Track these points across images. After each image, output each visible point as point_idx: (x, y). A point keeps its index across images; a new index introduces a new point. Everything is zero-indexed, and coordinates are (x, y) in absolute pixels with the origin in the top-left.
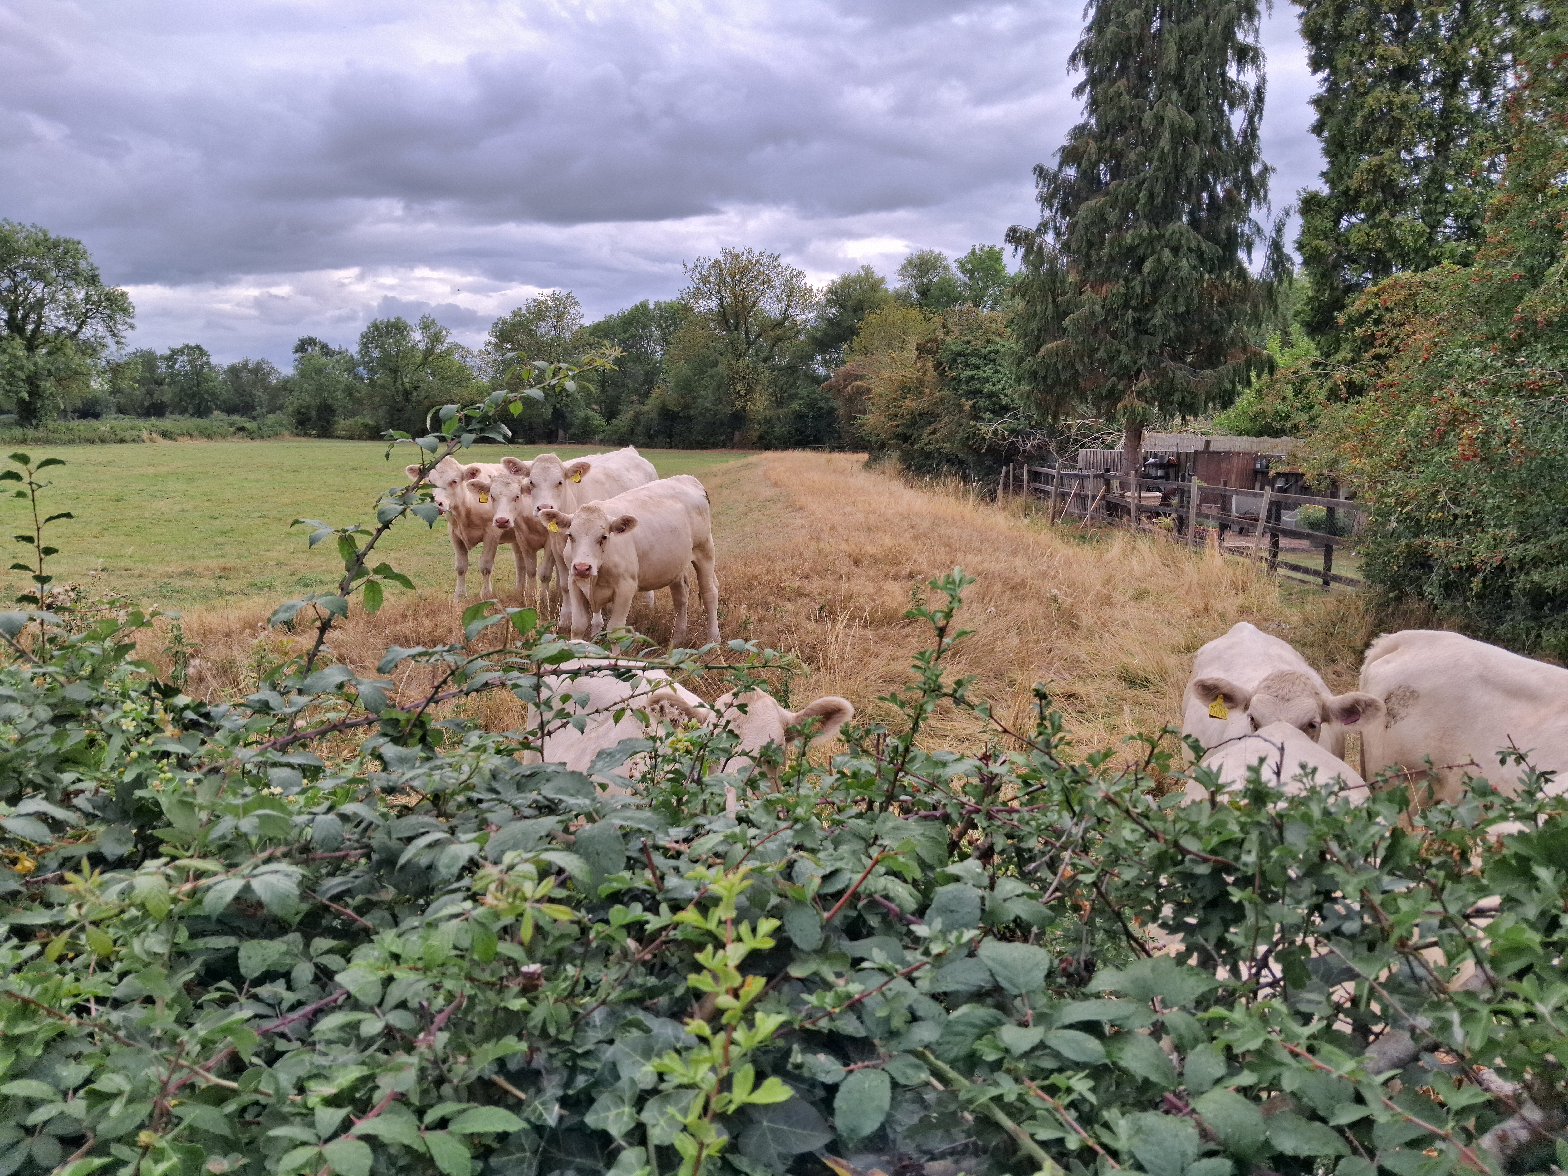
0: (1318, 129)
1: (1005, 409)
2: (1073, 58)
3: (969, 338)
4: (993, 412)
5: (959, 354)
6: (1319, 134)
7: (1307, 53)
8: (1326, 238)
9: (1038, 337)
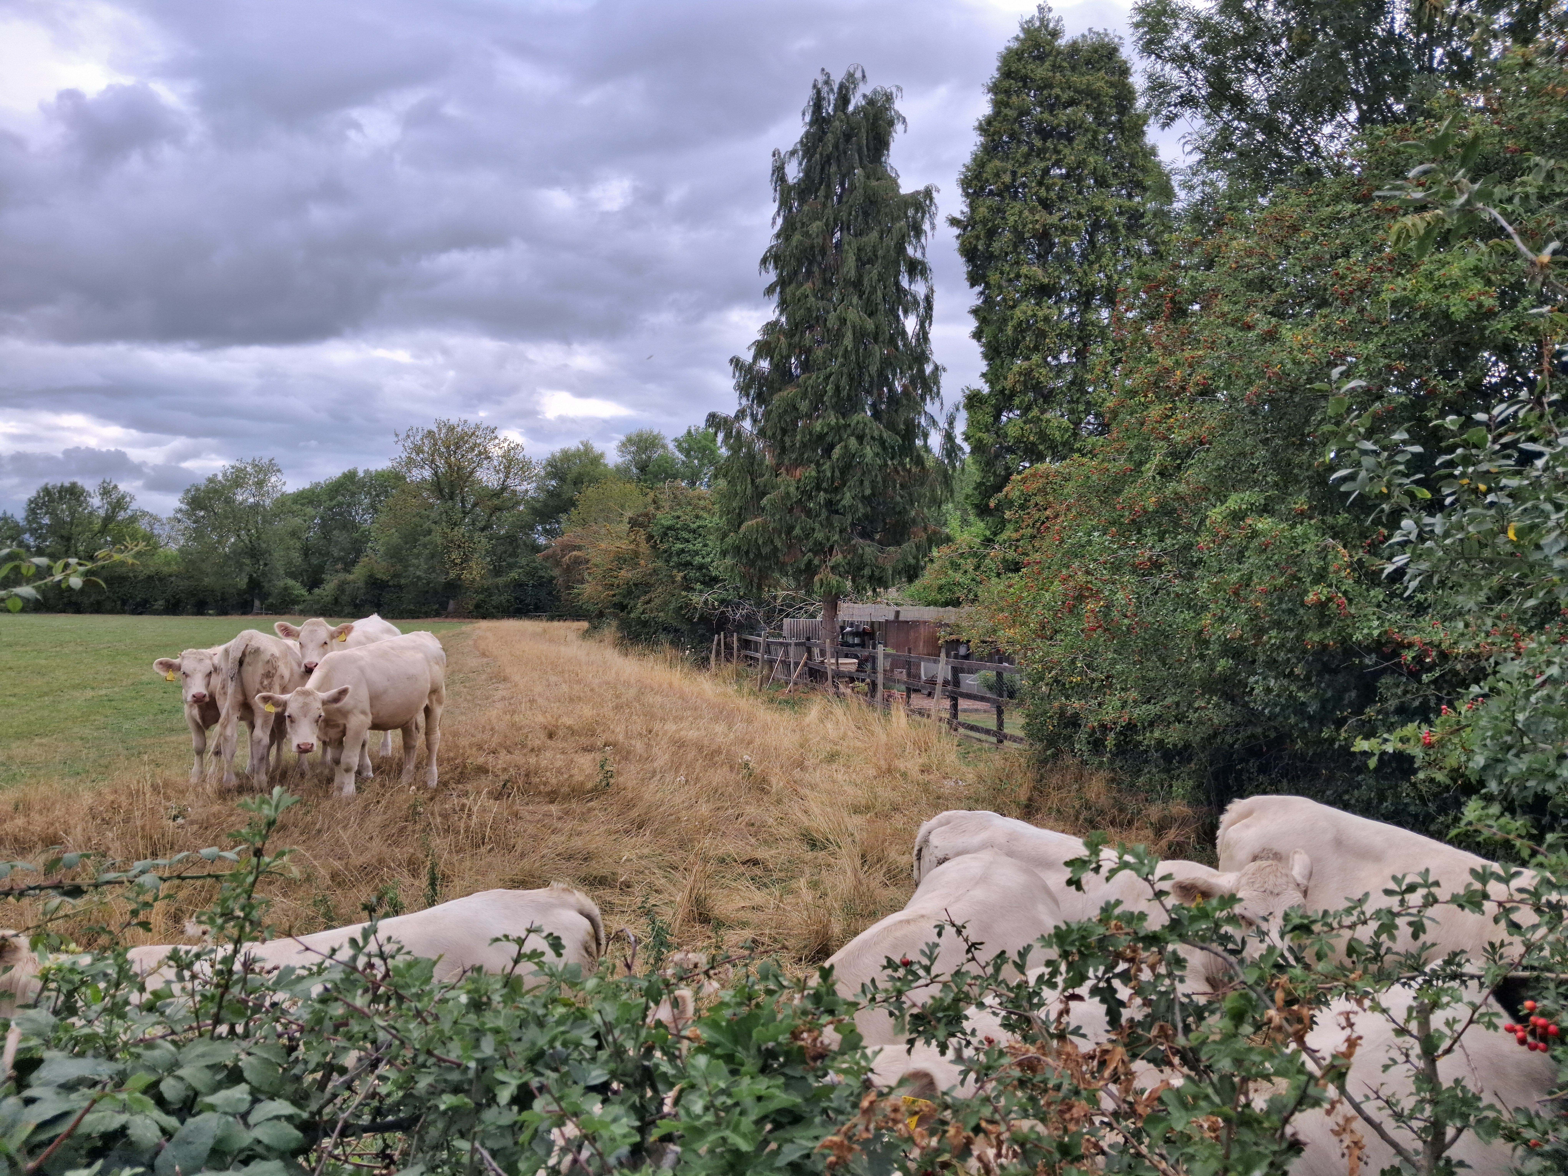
0: (977, 335)
1: (715, 580)
2: (764, 261)
3: (679, 513)
4: (703, 583)
5: (670, 528)
6: (979, 340)
7: (965, 269)
8: (988, 431)
9: (739, 515)
